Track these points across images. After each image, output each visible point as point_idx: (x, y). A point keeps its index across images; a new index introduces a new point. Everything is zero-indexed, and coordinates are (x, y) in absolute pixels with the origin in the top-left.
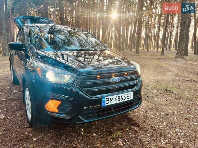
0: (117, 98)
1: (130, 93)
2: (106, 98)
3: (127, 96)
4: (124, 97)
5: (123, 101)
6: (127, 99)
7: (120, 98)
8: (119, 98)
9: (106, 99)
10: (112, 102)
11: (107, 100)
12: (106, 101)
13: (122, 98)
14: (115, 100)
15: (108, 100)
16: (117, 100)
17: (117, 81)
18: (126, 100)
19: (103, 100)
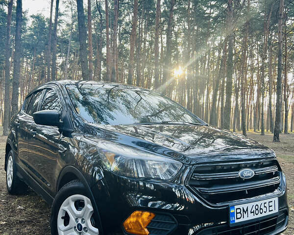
0: (254, 209)
1: (273, 200)
2: (236, 207)
3: (269, 206)
4: (265, 207)
5: (264, 215)
6: (270, 211)
7: (259, 209)
8: (257, 209)
9: (237, 209)
10: (245, 215)
11: (238, 211)
12: (237, 213)
13: (262, 209)
14: (251, 212)
15: (240, 213)
16: (253, 212)
17: (249, 176)
18: (268, 213)
19: (232, 211)
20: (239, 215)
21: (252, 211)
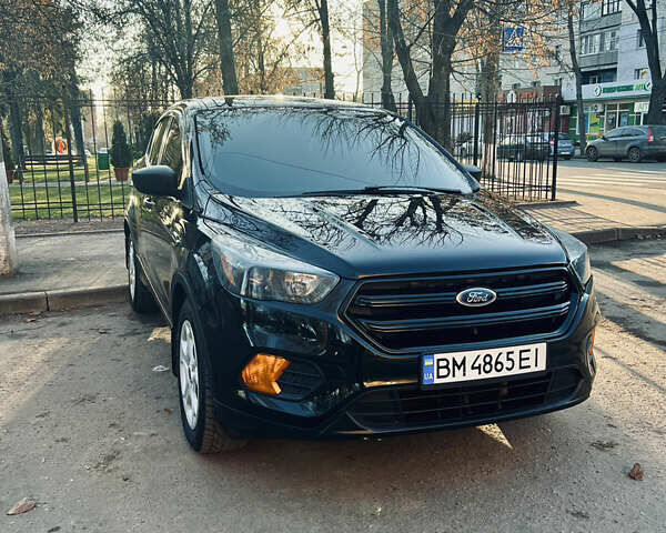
0: (480, 361)
1: (532, 347)
2: (437, 357)
3: (521, 359)
4: (508, 359)
5: (505, 373)
6: (521, 368)
7: (493, 363)
8: (490, 363)
9: (439, 360)
10: (459, 373)
11: (443, 363)
12: (439, 368)
13: (501, 363)
14: (473, 368)
15: (447, 367)
16: (479, 368)
17: (481, 302)
18: (516, 371)
19: (427, 363)
20: (443, 372)
21: (476, 365)
